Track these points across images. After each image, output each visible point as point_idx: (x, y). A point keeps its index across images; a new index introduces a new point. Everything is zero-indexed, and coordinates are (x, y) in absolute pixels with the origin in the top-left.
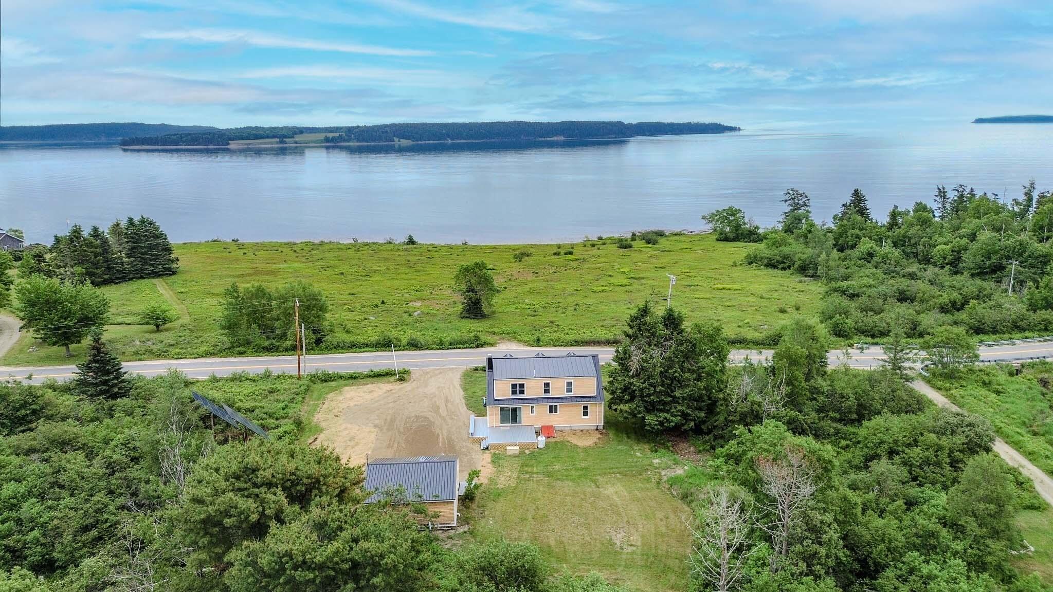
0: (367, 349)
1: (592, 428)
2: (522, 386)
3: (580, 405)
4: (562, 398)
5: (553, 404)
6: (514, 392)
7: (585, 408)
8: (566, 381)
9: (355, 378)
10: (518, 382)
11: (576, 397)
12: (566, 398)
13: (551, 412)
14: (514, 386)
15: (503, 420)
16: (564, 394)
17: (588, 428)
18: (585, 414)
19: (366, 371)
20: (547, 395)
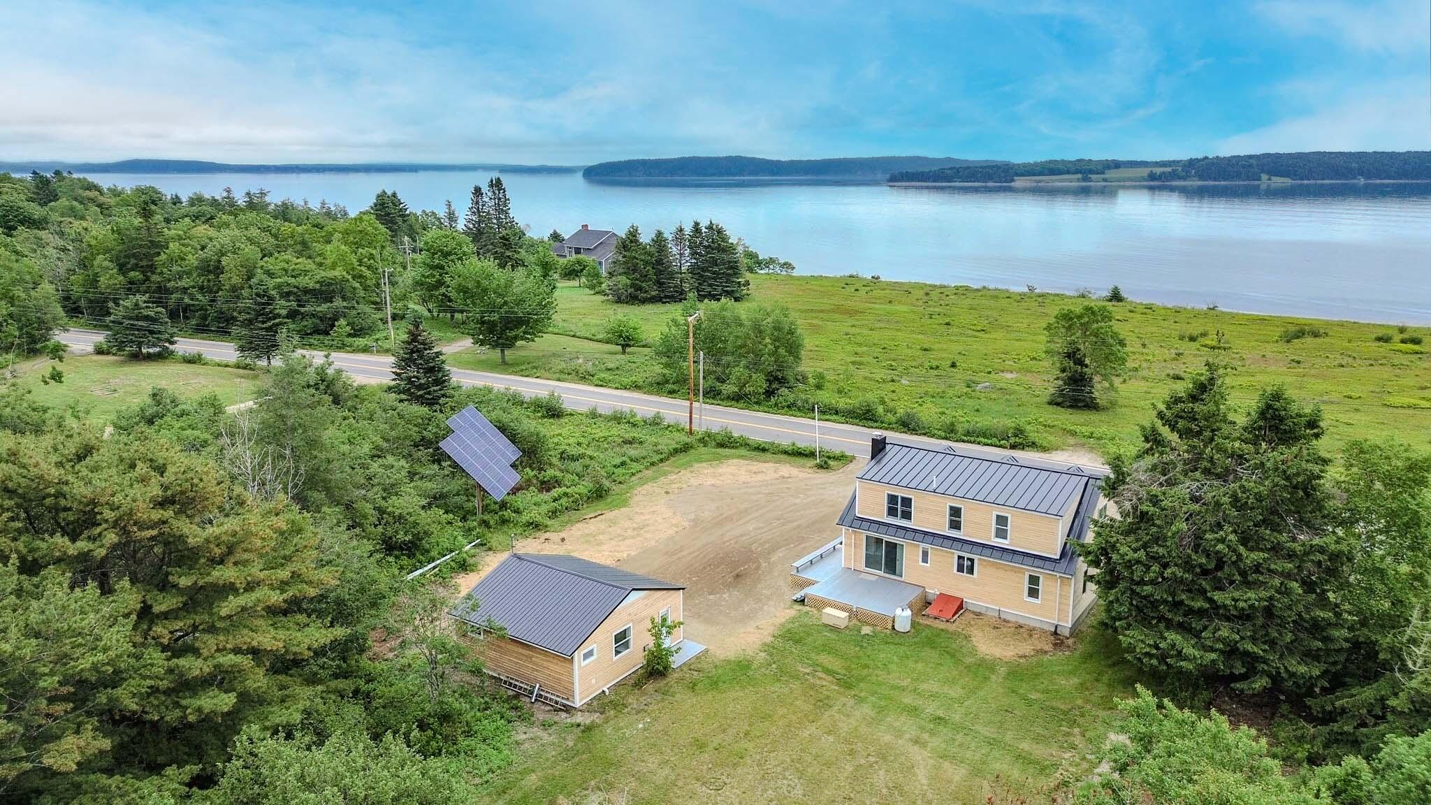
0: (835, 417)
1: (1046, 627)
2: (907, 502)
3: (1022, 571)
4: (984, 546)
5: (966, 555)
6: (892, 512)
7: (1034, 580)
8: (995, 513)
9: (764, 450)
10: (901, 493)
11: (1014, 552)
12: (993, 547)
13: (960, 569)
14: (892, 499)
15: (871, 562)
16: (989, 539)
17: (1033, 624)
18: (1033, 593)
19: (785, 443)
20: (954, 533)
